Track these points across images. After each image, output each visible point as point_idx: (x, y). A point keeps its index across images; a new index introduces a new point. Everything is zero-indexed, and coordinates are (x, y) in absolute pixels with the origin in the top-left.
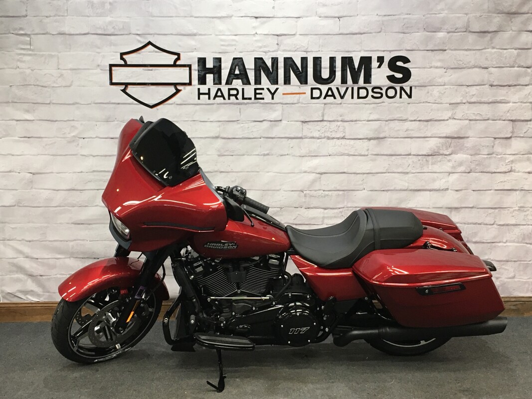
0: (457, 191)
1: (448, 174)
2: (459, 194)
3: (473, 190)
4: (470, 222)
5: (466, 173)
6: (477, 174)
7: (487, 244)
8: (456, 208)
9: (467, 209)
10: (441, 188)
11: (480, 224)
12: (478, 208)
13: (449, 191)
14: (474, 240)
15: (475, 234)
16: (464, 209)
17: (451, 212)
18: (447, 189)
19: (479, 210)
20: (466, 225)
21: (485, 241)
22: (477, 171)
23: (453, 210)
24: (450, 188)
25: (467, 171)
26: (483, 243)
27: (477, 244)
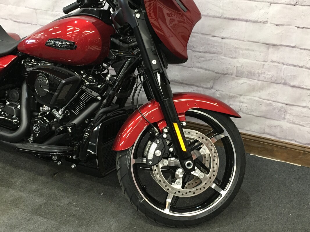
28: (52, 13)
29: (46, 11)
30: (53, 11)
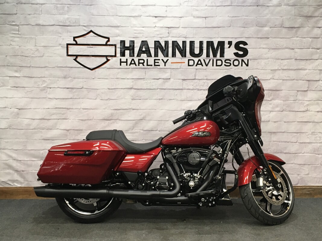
0: (275, 122)
1: (270, 112)
2: (276, 124)
3: (285, 122)
4: (282, 141)
5: (280, 111)
6: (287, 112)
7: (292, 154)
8: (274, 133)
9: (280, 133)
10: (265, 121)
11: (288, 142)
12: (287, 133)
13: (270, 122)
14: (285, 152)
15: (286, 148)
16: (279, 133)
17: (271, 135)
18: (269, 121)
19: (288, 134)
20: (280, 143)
21: (291, 152)
22: (287, 110)
23: (273, 133)
24: (271, 121)
25: (281, 111)
26: (290, 153)
27: (286, 154)
28: (132, 131)
29: (127, 130)
30: (132, 130)
